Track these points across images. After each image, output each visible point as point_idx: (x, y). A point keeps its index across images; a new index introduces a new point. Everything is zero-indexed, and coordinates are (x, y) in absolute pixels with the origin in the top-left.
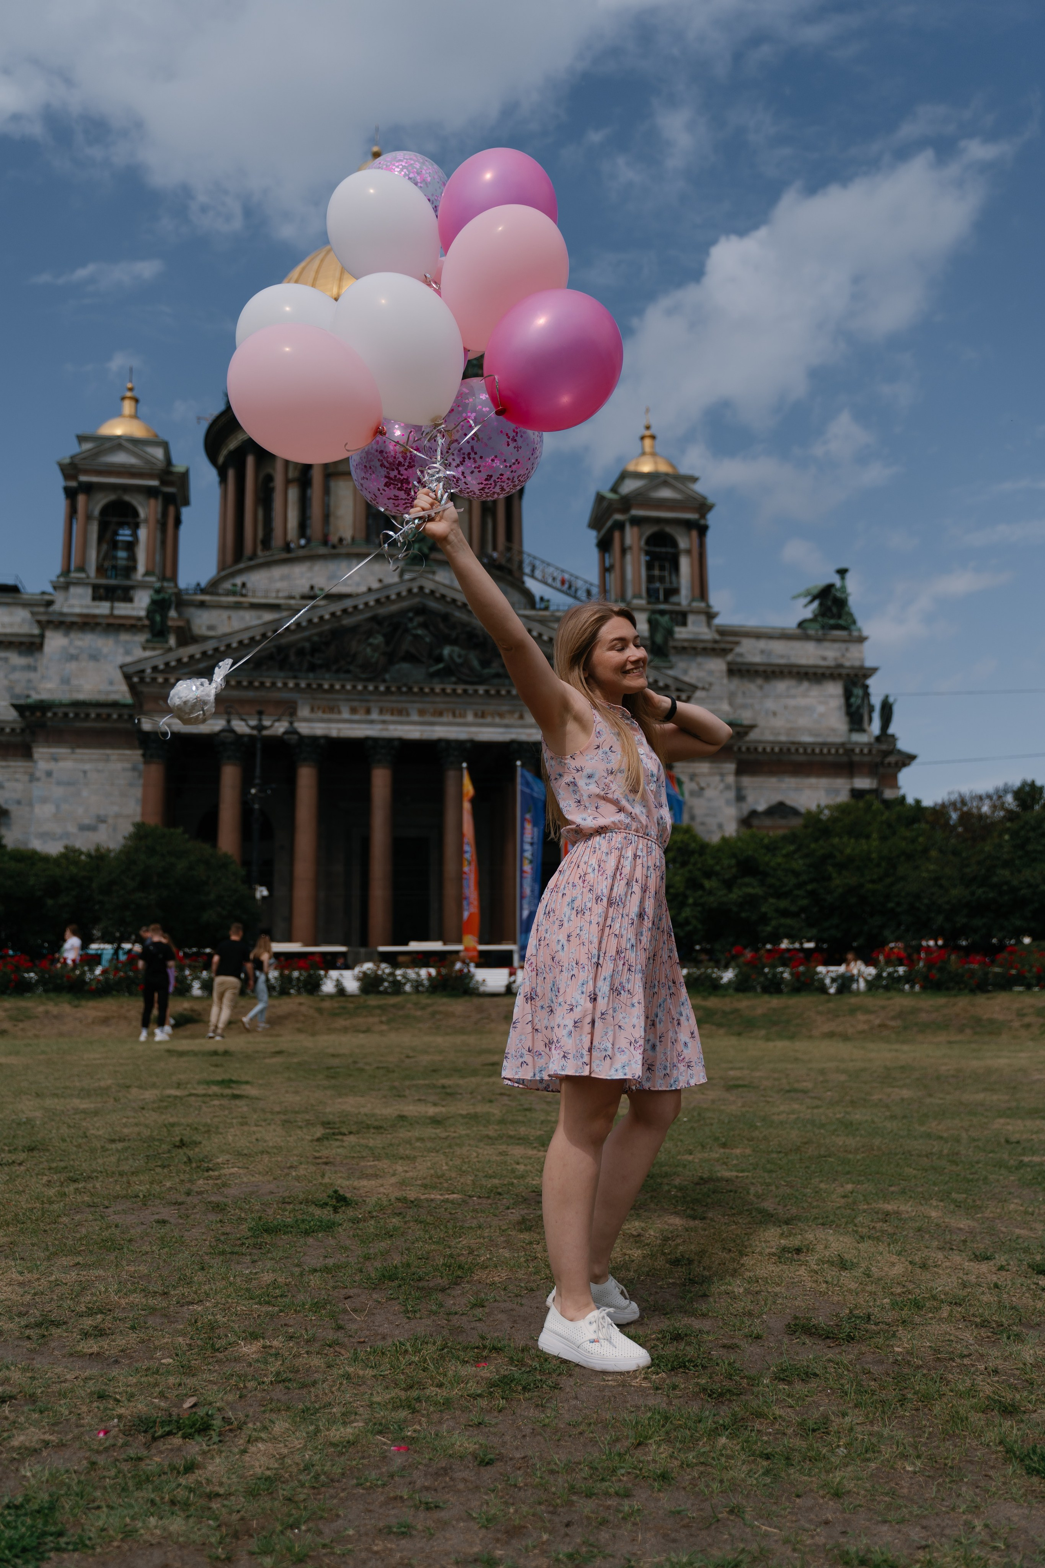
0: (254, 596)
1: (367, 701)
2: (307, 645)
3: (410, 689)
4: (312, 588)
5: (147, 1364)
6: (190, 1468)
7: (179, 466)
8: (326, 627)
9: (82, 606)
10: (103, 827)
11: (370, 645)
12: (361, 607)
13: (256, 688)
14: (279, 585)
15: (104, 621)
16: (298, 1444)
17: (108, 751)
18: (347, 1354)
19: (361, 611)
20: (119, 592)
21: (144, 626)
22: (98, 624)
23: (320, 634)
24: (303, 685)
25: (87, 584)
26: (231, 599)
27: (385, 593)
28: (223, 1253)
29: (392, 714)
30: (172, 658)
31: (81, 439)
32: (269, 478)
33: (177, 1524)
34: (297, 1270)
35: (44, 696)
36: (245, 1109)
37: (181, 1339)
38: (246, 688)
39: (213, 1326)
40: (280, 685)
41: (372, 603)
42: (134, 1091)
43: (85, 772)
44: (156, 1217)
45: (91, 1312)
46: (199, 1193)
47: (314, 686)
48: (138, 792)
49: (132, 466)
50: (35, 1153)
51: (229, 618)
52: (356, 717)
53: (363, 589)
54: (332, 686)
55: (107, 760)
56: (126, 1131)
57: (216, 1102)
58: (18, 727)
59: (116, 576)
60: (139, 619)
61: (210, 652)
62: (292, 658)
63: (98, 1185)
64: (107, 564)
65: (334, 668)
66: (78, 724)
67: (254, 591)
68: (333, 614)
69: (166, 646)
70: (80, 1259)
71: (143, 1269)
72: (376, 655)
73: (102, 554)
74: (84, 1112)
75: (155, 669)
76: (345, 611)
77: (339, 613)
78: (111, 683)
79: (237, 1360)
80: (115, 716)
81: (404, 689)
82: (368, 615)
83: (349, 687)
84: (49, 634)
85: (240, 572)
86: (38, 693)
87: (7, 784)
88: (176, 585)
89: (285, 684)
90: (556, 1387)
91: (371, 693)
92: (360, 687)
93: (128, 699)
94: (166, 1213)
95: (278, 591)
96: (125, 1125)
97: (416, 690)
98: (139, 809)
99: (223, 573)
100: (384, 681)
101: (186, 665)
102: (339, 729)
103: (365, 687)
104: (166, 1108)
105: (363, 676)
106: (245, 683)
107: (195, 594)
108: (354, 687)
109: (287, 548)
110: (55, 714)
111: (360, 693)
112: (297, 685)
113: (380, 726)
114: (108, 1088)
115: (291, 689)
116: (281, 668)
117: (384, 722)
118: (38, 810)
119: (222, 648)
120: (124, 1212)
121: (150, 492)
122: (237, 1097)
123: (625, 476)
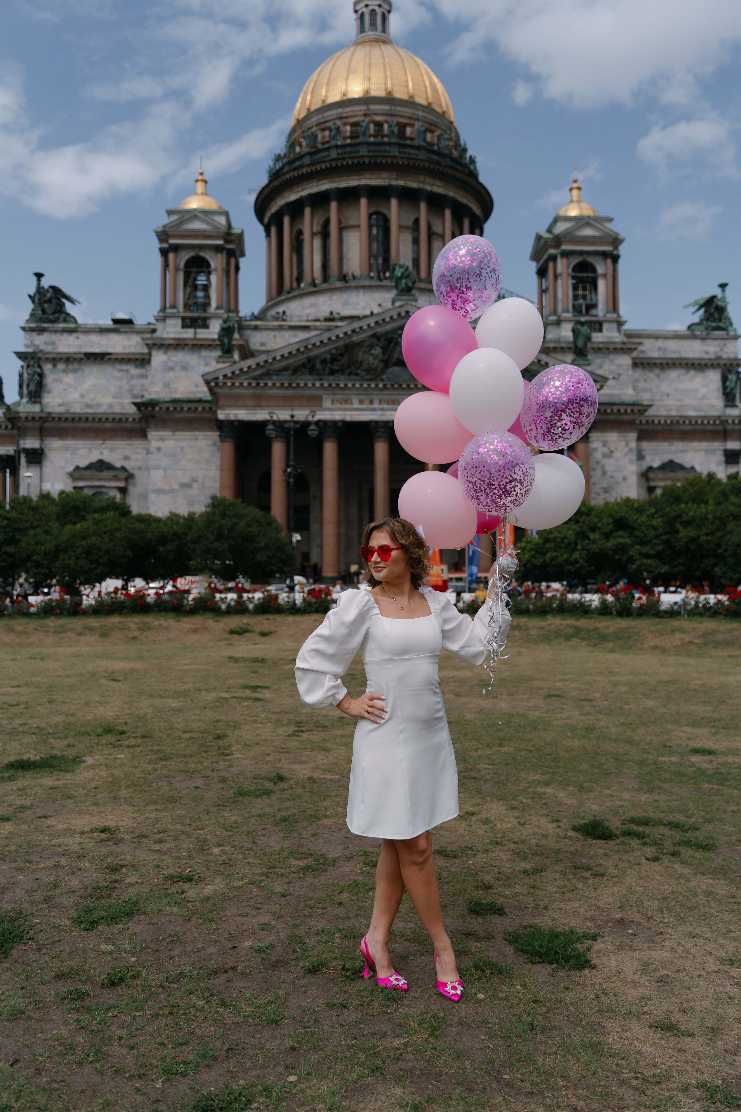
0: (291, 321)
1: (370, 395)
2: (328, 356)
3: (400, 385)
4: (331, 313)
5: (175, 855)
6: (183, 892)
7: (237, 229)
8: (341, 343)
9: (175, 333)
10: (195, 485)
11: (372, 355)
12: (365, 327)
13: (294, 388)
14: (309, 311)
15: (190, 343)
16: (222, 886)
17: (197, 433)
18: (253, 854)
19: (365, 331)
20: (200, 321)
21: (217, 345)
22: (186, 345)
23: (337, 348)
24: (326, 385)
25: (178, 317)
26: (276, 323)
27: (382, 317)
28: (218, 806)
29: (388, 404)
30: (236, 368)
31: (170, 213)
32: (300, 233)
33: (175, 909)
34: (247, 815)
35: (153, 396)
36: (260, 709)
37: (191, 846)
38: (287, 388)
39: (205, 840)
40: (310, 385)
41: (373, 325)
42: (203, 693)
43: (182, 448)
44: (195, 785)
45: (159, 832)
46: (218, 770)
47: (334, 385)
48: (217, 461)
49: (205, 231)
50: (146, 740)
51: (275, 337)
52: (363, 406)
53: (368, 312)
54: (346, 385)
55: (196, 439)
56: (193, 725)
57: (245, 704)
58: (138, 417)
59: (197, 309)
60: (214, 340)
61: (262, 364)
62: (318, 366)
63: (173, 763)
64: (190, 302)
65: (347, 372)
66: (177, 415)
67: (291, 317)
68: (346, 334)
69: (232, 360)
70: (158, 807)
71: (183, 813)
72: (376, 362)
73: (187, 295)
74: (173, 709)
75: (225, 376)
76: (354, 331)
77: (349, 333)
78: (197, 386)
79: (211, 854)
80: (200, 409)
81: (396, 386)
82: (370, 333)
83: (357, 385)
84: (154, 353)
85: (282, 302)
86: (149, 394)
87: (132, 456)
88: (238, 316)
89: (314, 385)
90: (326, 871)
91: (373, 389)
92: (365, 385)
93: (208, 397)
94: (200, 782)
95: (308, 316)
96: (193, 721)
97: (404, 386)
98: (218, 472)
99: (270, 303)
100: (382, 380)
101: (246, 373)
102: (352, 415)
103: (369, 385)
104: (218, 707)
105: (367, 377)
106: (286, 385)
107: (251, 320)
108: (361, 385)
109: (314, 284)
110: (161, 408)
111: (365, 389)
112: (322, 385)
113: (380, 413)
114: (189, 690)
115: (318, 388)
116: (311, 373)
117: (382, 409)
118: (153, 473)
119: (270, 361)
120: (181, 781)
121: (218, 249)
122: (258, 700)
123: (557, 220)
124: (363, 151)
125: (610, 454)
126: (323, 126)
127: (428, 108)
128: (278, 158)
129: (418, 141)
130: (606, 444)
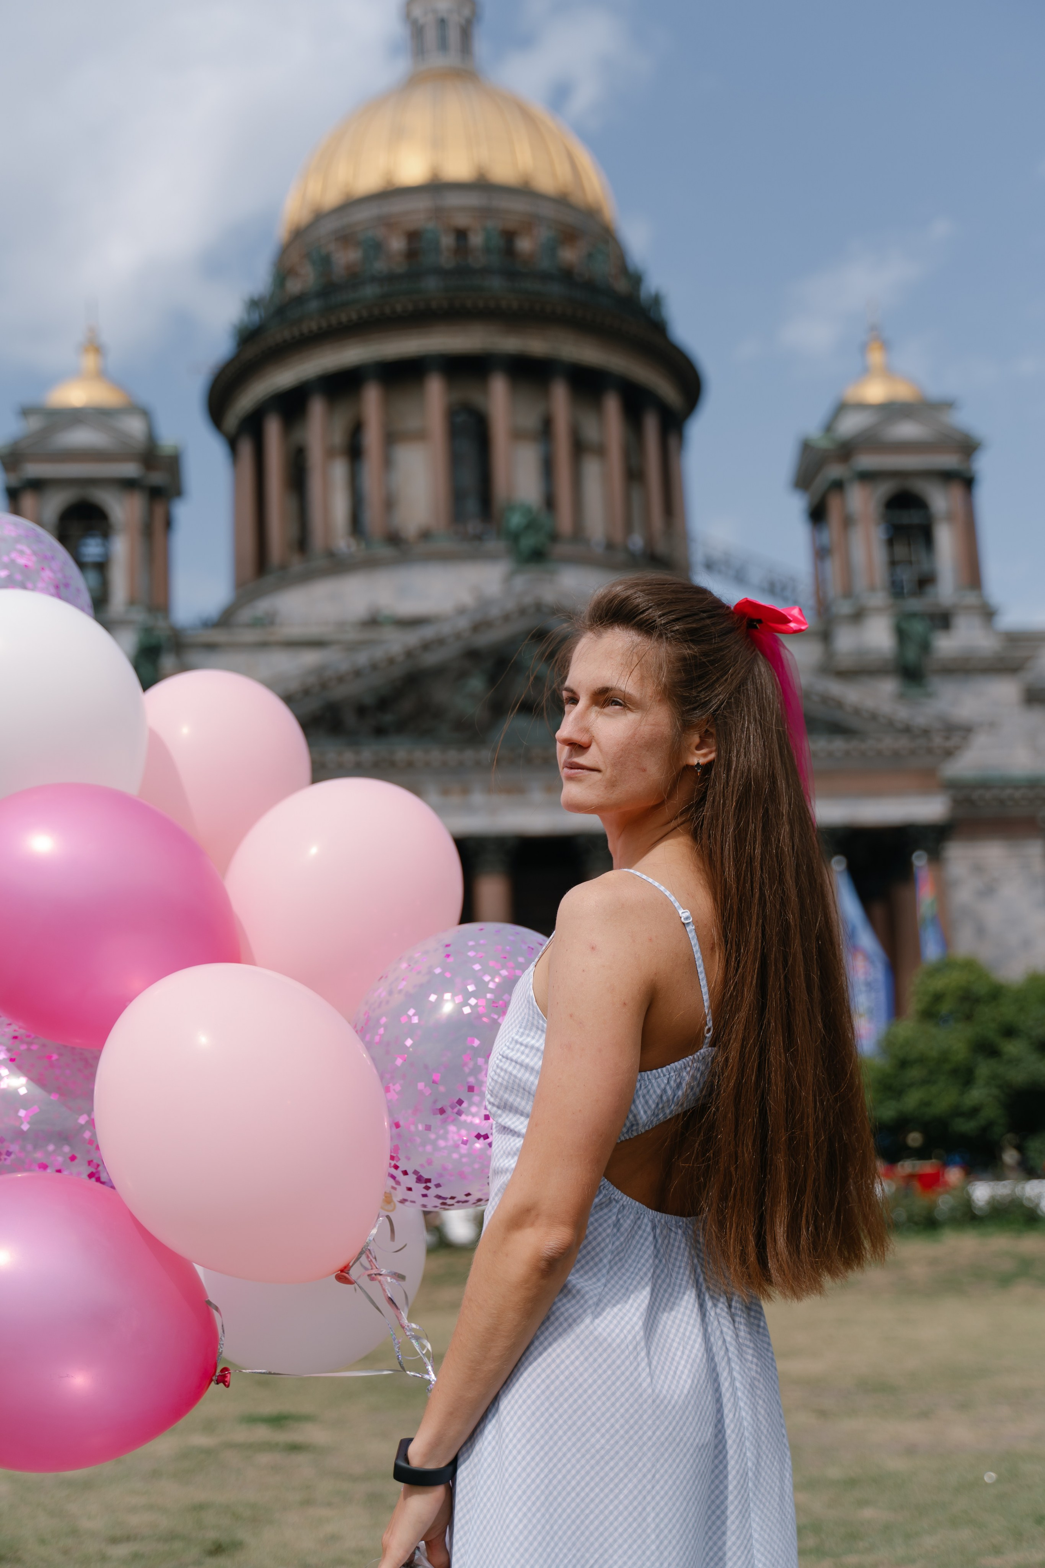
0: (287, 629)
2: (370, 699)
4: (374, 611)
7: (167, 443)
8: (398, 672)
11: (464, 692)
12: (448, 635)
23: (389, 683)
26: (256, 635)
27: (484, 613)
29: (504, 795)
31: (26, 412)
36: (310, 1471)
49: (99, 447)
52: (449, 802)
56: (133, 1520)
57: (264, 1459)
62: (350, 719)
67: (287, 621)
72: (474, 707)
76: (424, 644)
85: (265, 592)
88: (170, 620)
91: (469, 765)
92: (452, 759)
95: (322, 618)
96: (131, 1509)
97: (537, 757)
99: (240, 597)
100: (489, 746)
103: (460, 757)
105: (456, 740)
107: (199, 631)
108: (444, 758)
109: (333, 554)
121: (128, 485)
122: (295, 1448)
123: (842, 408)
124: (431, 284)
125: (988, 891)
126: (345, 238)
127: (562, 201)
128: (254, 304)
129: (545, 264)
130: (978, 869)
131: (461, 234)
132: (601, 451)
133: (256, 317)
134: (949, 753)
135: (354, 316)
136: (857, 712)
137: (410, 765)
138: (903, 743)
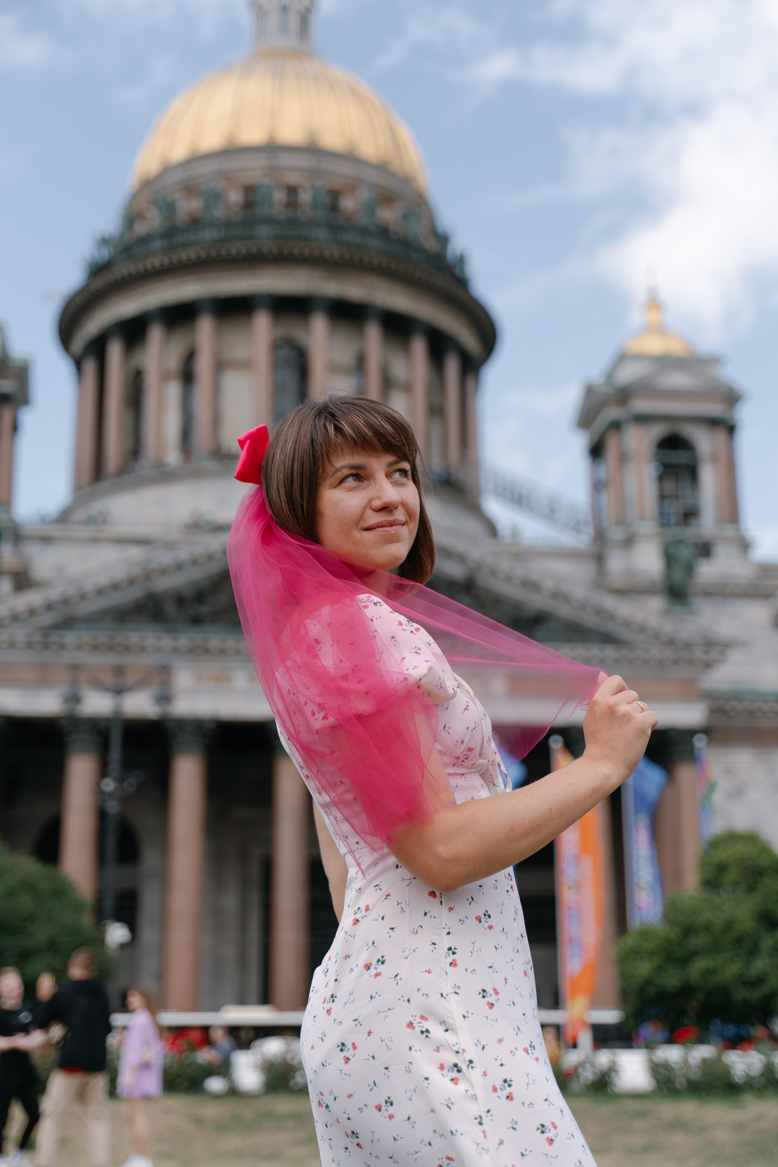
0: (118, 528)
2: (189, 591)
4: (196, 516)
24: (183, 645)
26: (89, 532)
32: (140, 373)
40: (150, 645)
47: (198, 648)
51: (82, 556)
54: (221, 646)
61: (54, 602)
62: (170, 609)
67: (119, 521)
85: (101, 494)
88: (11, 517)
99: (78, 498)
101: (23, 619)
102: (231, 707)
106: (103, 645)
107: (39, 526)
109: (164, 465)
112: (175, 644)
115: (166, 652)
116: (153, 622)
123: (622, 358)
126: (189, 189)
129: (364, 221)
130: (729, 772)
131: (292, 190)
132: (407, 388)
133: (105, 254)
134: (708, 665)
135: (193, 256)
136: (627, 624)
137: (222, 651)
138: (668, 653)
